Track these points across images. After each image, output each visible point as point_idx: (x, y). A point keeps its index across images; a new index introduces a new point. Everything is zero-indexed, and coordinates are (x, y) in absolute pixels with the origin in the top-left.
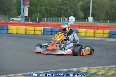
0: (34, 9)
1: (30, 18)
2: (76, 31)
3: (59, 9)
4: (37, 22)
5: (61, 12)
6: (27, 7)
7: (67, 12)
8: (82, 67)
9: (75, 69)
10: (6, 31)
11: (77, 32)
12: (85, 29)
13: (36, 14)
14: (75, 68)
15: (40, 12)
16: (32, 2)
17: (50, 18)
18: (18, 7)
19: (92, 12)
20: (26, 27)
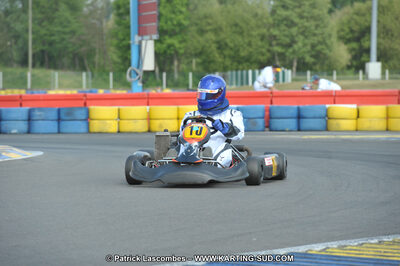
0: (177, 45)
1: (164, 75)
2: (323, 113)
3: (262, 39)
4: (188, 90)
5: (271, 48)
6: (151, 39)
7: (291, 50)
8: (341, 240)
9: (316, 248)
10: (81, 127)
11: (327, 116)
12: (354, 106)
13: (186, 61)
14: (316, 243)
15: (197, 55)
16: (169, 23)
17: (234, 72)
18: (124, 39)
19: (379, 44)
20: (148, 107)
